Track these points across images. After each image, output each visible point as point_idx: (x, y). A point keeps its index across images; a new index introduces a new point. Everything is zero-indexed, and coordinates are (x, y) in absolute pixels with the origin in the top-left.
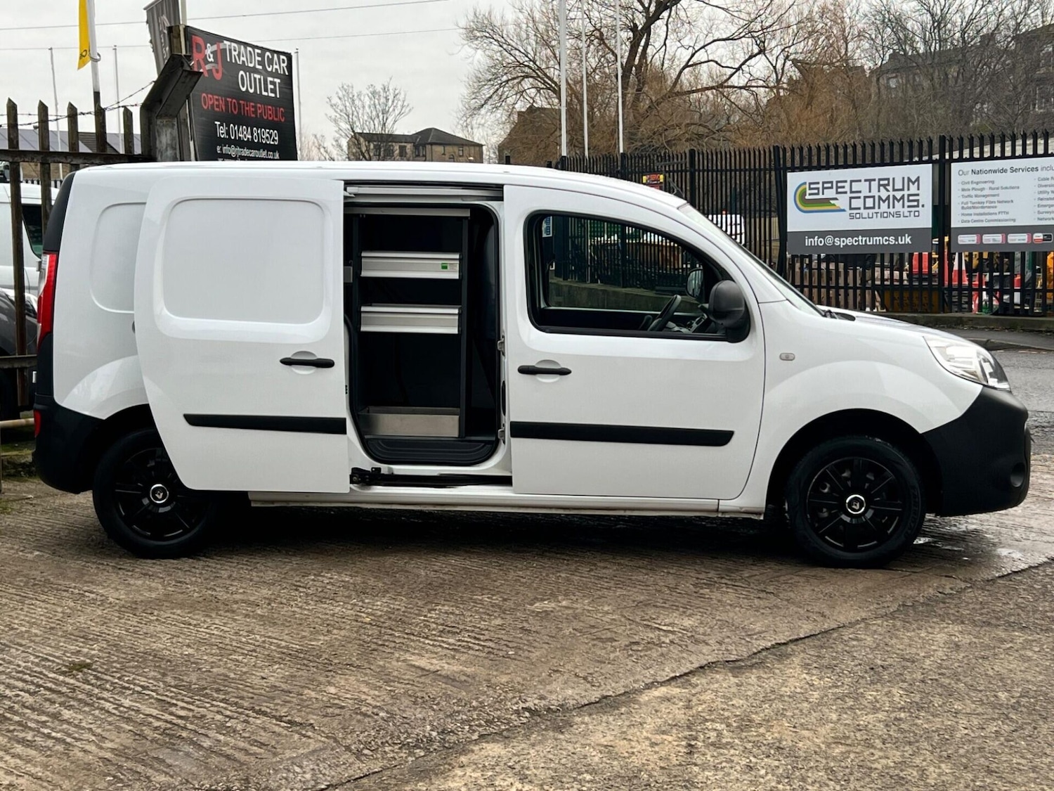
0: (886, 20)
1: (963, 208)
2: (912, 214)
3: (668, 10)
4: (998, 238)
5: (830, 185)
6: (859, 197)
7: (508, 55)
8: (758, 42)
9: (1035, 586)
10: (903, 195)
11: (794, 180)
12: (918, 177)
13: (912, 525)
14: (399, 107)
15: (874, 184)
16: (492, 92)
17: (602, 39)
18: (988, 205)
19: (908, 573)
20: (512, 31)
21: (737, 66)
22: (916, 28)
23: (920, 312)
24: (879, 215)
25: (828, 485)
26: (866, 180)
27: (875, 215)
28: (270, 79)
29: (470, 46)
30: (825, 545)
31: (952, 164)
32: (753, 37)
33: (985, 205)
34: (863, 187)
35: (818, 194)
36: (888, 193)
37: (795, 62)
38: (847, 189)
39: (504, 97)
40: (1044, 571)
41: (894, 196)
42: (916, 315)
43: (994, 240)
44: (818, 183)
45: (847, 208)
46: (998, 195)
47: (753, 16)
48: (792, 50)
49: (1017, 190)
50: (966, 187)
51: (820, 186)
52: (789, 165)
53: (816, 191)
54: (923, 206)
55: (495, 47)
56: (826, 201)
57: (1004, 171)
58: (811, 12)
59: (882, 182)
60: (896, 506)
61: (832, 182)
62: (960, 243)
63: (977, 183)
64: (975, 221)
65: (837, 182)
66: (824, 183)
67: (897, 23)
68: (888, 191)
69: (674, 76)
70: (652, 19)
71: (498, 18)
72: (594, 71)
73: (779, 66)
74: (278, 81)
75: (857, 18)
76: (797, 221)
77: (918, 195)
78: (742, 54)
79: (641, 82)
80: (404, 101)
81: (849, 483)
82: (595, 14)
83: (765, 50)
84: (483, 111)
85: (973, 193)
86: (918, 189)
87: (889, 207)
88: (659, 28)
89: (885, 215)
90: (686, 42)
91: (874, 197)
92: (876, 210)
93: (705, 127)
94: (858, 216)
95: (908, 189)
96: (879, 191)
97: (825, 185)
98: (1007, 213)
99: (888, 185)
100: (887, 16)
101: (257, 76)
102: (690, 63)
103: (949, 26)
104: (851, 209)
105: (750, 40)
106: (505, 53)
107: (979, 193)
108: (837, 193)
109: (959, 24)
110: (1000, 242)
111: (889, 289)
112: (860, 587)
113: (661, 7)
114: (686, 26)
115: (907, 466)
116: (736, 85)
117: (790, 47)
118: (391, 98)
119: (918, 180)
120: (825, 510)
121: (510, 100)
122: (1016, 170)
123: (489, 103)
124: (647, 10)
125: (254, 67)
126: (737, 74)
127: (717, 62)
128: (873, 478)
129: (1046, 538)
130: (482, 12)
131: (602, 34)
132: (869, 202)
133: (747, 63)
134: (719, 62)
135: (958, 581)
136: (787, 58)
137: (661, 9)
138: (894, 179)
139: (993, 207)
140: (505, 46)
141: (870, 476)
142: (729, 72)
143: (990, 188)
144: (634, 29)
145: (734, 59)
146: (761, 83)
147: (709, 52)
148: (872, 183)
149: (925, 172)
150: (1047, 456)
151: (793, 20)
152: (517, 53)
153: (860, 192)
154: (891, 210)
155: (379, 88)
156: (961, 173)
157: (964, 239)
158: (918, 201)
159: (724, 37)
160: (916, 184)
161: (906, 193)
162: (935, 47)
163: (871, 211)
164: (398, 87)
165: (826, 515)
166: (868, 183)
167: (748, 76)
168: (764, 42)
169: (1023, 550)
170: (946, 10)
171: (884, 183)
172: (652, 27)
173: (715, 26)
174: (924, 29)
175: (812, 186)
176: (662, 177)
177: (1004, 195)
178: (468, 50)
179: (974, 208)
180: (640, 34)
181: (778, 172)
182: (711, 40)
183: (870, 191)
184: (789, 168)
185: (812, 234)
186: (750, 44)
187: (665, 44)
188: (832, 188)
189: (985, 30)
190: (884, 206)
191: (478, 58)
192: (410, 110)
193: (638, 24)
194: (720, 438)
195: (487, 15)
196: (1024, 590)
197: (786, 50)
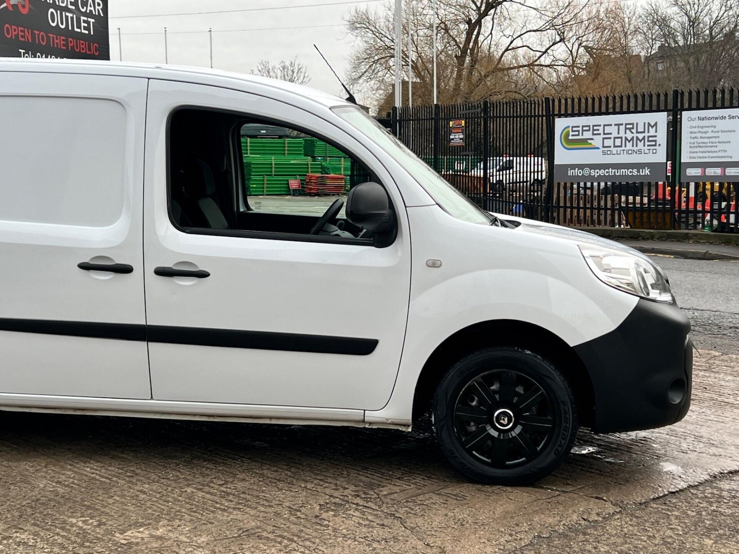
0: (655, 20)
1: (690, 147)
2: (651, 151)
3: (494, 9)
4: (718, 171)
5: (588, 128)
6: (610, 138)
7: (379, 41)
8: (560, 33)
9: (689, 512)
10: (644, 137)
11: (561, 124)
12: (656, 123)
13: (563, 442)
14: (302, 78)
15: (622, 128)
16: (368, 67)
17: (447, 30)
18: (711, 145)
19: (557, 493)
20: (382, 24)
21: (544, 50)
22: (677, 26)
23: (656, 229)
24: (625, 152)
25: (476, 398)
26: (615, 125)
27: (622, 152)
28: (83, 18)
29: (352, 34)
30: (472, 459)
31: (683, 112)
32: (556, 29)
33: (708, 145)
34: (613, 130)
35: (578, 135)
36: (633, 135)
37: (586, 48)
38: (601, 131)
39: (376, 71)
40: (703, 492)
41: (637, 137)
42: (652, 231)
43: (715, 172)
44: (579, 127)
45: (601, 146)
46: (718, 137)
47: (556, 14)
48: (584, 39)
49: (733, 133)
50: (694, 130)
51: (580, 129)
52: (556, 112)
53: (577, 133)
54: (659, 145)
55: (370, 35)
56: (585, 141)
57: (723, 118)
58: (598, 11)
59: (628, 126)
60: (547, 422)
61: (589, 126)
62: (688, 175)
63: (702, 127)
64: (700, 158)
65: (594, 126)
66: (583, 126)
67: (663, 22)
68: (632, 133)
69: (498, 57)
70: (482, 15)
71: (373, 14)
72: (441, 53)
73: (574, 51)
74: (92, 20)
75: (634, 18)
76: (562, 156)
77: (656, 136)
78: (548, 42)
79: (474, 61)
80: (305, 73)
81: (497, 396)
82: (441, 12)
83: (564, 39)
84: (361, 81)
85: (699, 135)
86: (656, 132)
87: (633, 146)
88: (487, 21)
89: (630, 152)
90: (507, 32)
91: (621, 138)
92: (623, 148)
93: (519, 93)
94: (609, 152)
95: (648, 132)
96: (625, 133)
97: (584, 128)
98: (726, 151)
99: (633, 128)
100: (656, 17)
101: (70, 15)
102: (509, 48)
103: (701, 25)
104: (604, 147)
105: (554, 31)
106: (377, 39)
107: (704, 135)
108: (594, 134)
109: (708, 23)
110: (720, 174)
111: (631, 210)
112: (499, 510)
113: (490, 7)
114: (508, 21)
115: (558, 380)
116: (543, 64)
117: (582, 37)
118: (296, 71)
119: (656, 124)
120: (472, 424)
121: (380, 74)
122: (733, 117)
123: (365, 75)
124: (479, 9)
125: (66, 7)
126: (544, 56)
127: (528, 47)
128: (522, 392)
129: (713, 450)
130: (361, 11)
131: (446, 25)
132: (618, 142)
133: (552, 48)
134: (530, 47)
135: (608, 505)
136: (580, 45)
137: (489, 8)
138: (637, 124)
139: (714, 146)
140: (377, 34)
141: (520, 390)
142: (538, 54)
143: (712, 131)
144: (469, 22)
145: (541, 45)
146: (561, 63)
147: (523, 40)
148: (621, 127)
149: (662, 119)
150: (734, 356)
151: (585, 17)
152: (386, 39)
153: (611, 134)
154: (635, 148)
155: (287, 64)
156: (690, 119)
157: (691, 172)
158: (655, 141)
159: (535, 29)
160: (655, 127)
161: (646, 134)
162: (691, 41)
163: (619, 149)
164: (301, 63)
165: (474, 429)
166: (617, 127)
167: (552, 57)
168: (563, 33)
169: (685, 466)
170: (699, 13)
171: (629, 127)
172: (483, 21)
173: (528, 21)
174: (684, 28)
175: (574, 129)
176: (463, 122)
177: (723, 137)
178: (351, 37)
179: (700, 147)
180: (474, 26)
181: (548, 118)
182: (525, 31)
183: (619, 133)
184: (556, 115)
185: (573, 167)
186: (554, 34)
187: (491, 33)
188: (589, 130)
189: (727, 29)
190: (629, 145)
191: (357, 43)
192: (309, 80)
193: (472, 18)
194: (364, 347)
195: (364, 12)
196: (677, 517)
197: (580, 39)
